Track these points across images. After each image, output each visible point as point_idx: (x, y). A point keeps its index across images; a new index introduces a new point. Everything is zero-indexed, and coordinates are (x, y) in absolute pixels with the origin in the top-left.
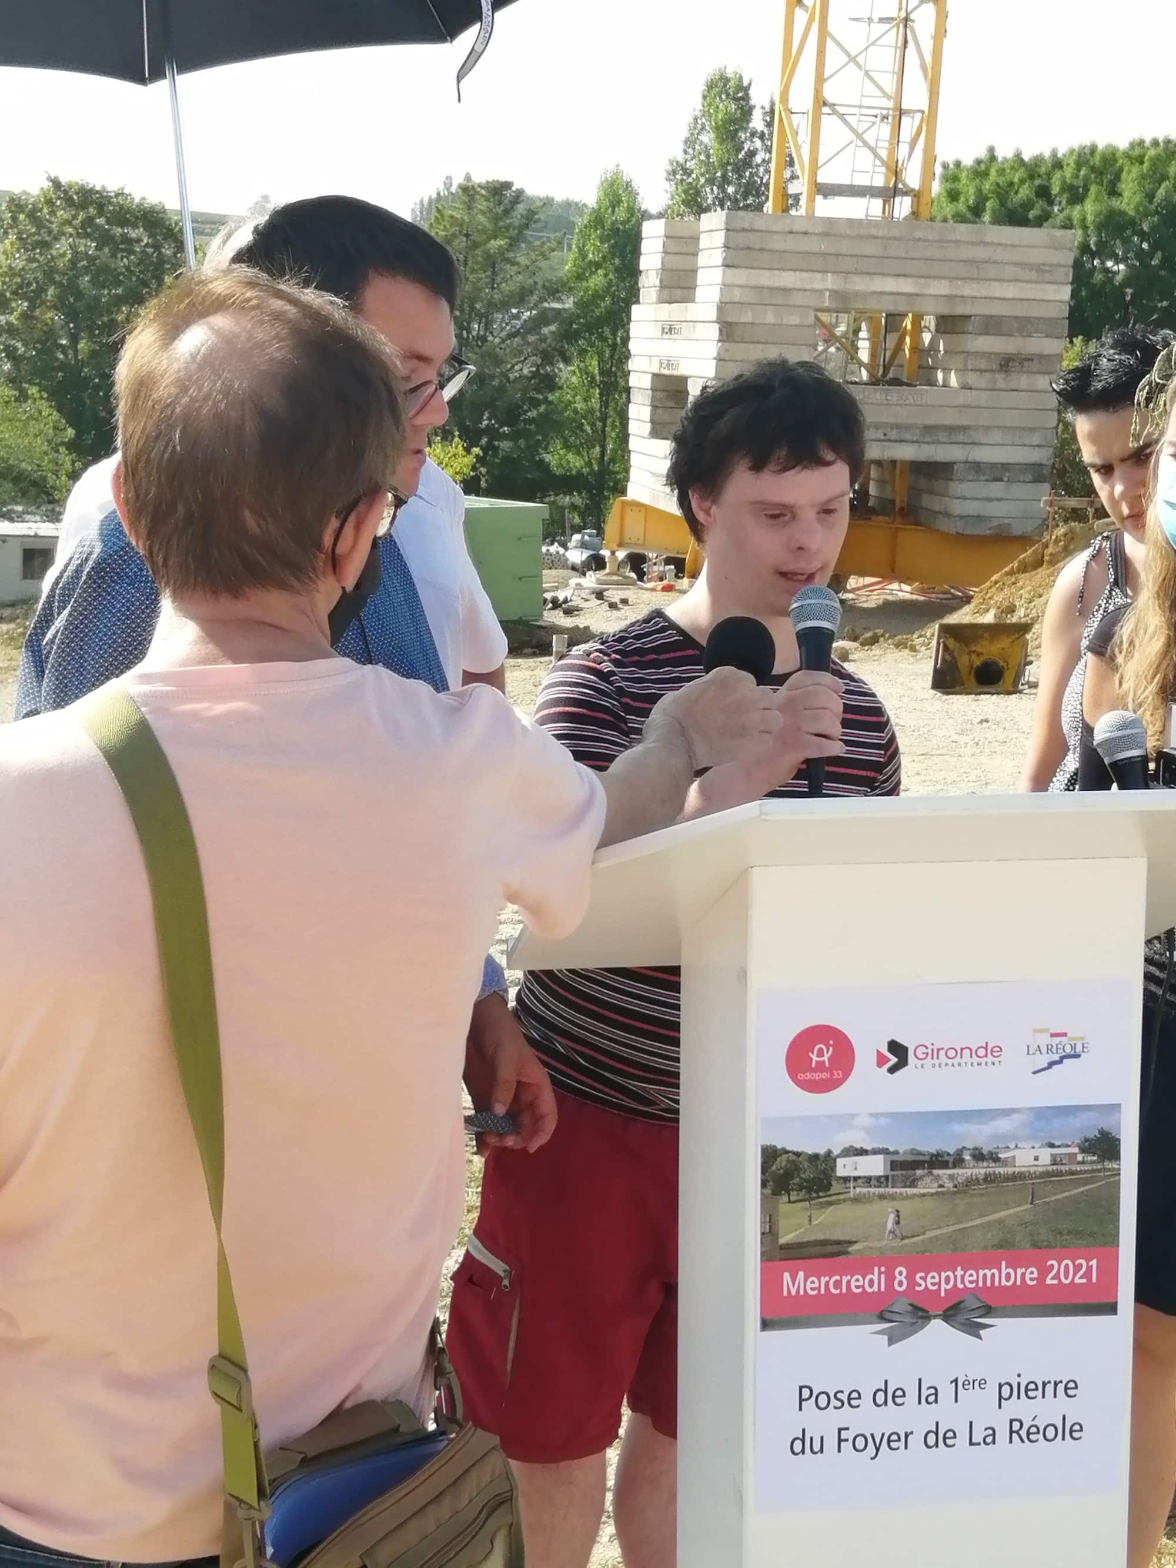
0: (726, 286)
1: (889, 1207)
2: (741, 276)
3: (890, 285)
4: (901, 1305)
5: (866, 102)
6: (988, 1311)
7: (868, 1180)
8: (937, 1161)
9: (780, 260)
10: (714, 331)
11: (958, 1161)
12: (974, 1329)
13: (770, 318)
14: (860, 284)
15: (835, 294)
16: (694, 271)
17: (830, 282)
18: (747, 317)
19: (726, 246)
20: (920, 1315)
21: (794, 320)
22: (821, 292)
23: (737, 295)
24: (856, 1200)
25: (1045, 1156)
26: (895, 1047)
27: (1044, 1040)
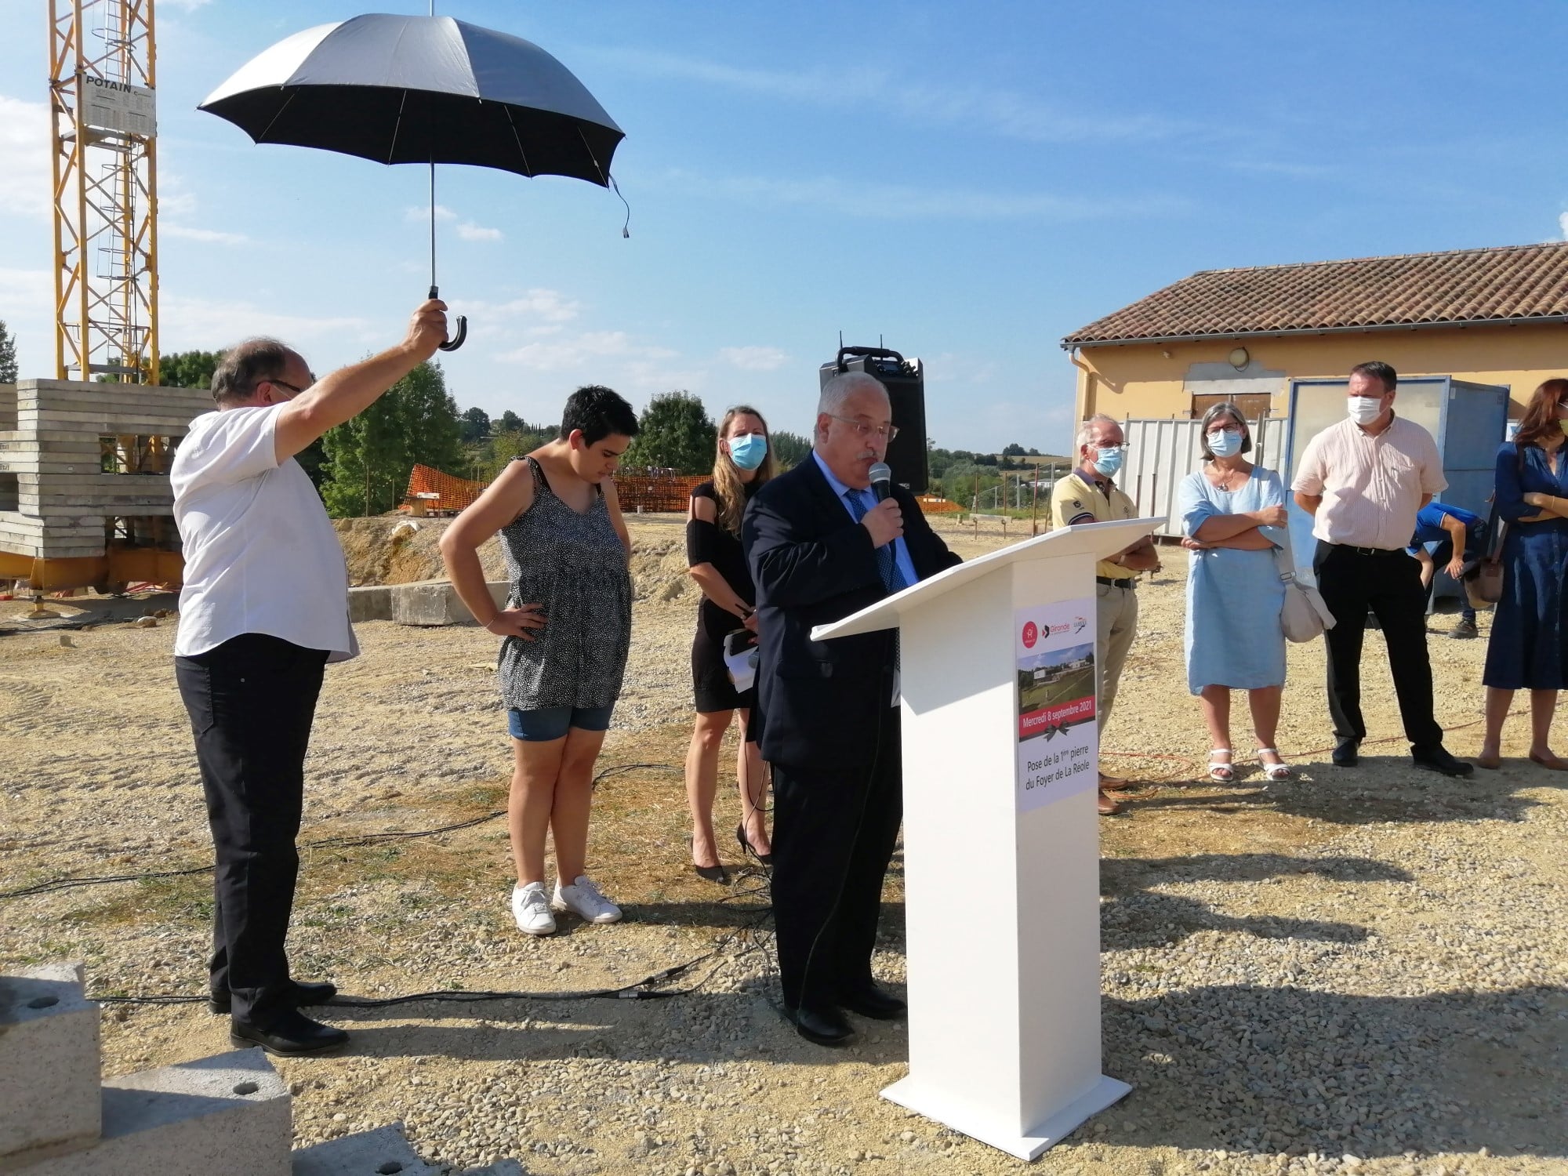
0: (40, 421)
1: (1046, 689)
2: (50, 415)
3: (143, 420)
4: (1050, 727)
5: (112, 321)
6: (1069, 725)
7: (1042, 680)
8: (1057, 669)
9: (74, 406)
10: (36, 447)
11: (1061, 670)
12: (1065, 732)
13: (71, 438)
14: (125, 420)
15: (110, 425)
16: (15, 413)
17: (106, 418)
18: (57, 438)
19: (39, 398)
20: (1054, 729)
21: (86, 439)
22: (101, 424)
23: (49, 426)
24: (1040, 687)
25: (1079, 663)
26: (1047, 628)
27: (1078, 621)
